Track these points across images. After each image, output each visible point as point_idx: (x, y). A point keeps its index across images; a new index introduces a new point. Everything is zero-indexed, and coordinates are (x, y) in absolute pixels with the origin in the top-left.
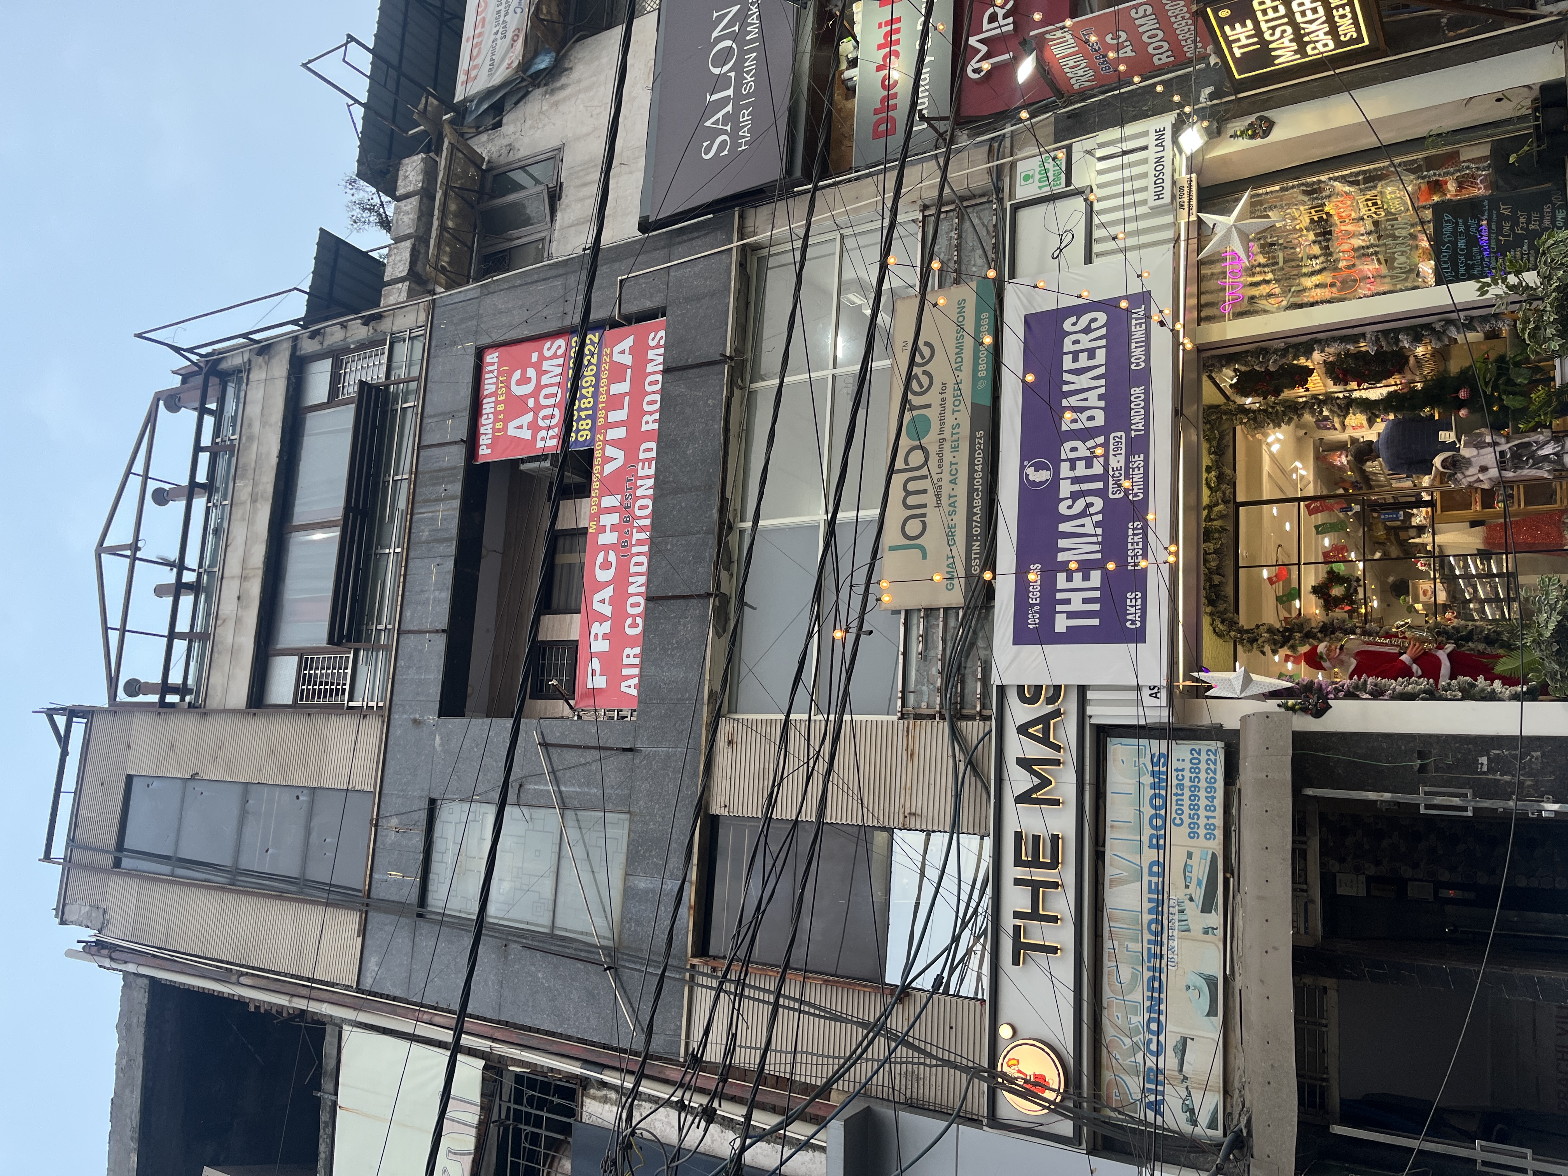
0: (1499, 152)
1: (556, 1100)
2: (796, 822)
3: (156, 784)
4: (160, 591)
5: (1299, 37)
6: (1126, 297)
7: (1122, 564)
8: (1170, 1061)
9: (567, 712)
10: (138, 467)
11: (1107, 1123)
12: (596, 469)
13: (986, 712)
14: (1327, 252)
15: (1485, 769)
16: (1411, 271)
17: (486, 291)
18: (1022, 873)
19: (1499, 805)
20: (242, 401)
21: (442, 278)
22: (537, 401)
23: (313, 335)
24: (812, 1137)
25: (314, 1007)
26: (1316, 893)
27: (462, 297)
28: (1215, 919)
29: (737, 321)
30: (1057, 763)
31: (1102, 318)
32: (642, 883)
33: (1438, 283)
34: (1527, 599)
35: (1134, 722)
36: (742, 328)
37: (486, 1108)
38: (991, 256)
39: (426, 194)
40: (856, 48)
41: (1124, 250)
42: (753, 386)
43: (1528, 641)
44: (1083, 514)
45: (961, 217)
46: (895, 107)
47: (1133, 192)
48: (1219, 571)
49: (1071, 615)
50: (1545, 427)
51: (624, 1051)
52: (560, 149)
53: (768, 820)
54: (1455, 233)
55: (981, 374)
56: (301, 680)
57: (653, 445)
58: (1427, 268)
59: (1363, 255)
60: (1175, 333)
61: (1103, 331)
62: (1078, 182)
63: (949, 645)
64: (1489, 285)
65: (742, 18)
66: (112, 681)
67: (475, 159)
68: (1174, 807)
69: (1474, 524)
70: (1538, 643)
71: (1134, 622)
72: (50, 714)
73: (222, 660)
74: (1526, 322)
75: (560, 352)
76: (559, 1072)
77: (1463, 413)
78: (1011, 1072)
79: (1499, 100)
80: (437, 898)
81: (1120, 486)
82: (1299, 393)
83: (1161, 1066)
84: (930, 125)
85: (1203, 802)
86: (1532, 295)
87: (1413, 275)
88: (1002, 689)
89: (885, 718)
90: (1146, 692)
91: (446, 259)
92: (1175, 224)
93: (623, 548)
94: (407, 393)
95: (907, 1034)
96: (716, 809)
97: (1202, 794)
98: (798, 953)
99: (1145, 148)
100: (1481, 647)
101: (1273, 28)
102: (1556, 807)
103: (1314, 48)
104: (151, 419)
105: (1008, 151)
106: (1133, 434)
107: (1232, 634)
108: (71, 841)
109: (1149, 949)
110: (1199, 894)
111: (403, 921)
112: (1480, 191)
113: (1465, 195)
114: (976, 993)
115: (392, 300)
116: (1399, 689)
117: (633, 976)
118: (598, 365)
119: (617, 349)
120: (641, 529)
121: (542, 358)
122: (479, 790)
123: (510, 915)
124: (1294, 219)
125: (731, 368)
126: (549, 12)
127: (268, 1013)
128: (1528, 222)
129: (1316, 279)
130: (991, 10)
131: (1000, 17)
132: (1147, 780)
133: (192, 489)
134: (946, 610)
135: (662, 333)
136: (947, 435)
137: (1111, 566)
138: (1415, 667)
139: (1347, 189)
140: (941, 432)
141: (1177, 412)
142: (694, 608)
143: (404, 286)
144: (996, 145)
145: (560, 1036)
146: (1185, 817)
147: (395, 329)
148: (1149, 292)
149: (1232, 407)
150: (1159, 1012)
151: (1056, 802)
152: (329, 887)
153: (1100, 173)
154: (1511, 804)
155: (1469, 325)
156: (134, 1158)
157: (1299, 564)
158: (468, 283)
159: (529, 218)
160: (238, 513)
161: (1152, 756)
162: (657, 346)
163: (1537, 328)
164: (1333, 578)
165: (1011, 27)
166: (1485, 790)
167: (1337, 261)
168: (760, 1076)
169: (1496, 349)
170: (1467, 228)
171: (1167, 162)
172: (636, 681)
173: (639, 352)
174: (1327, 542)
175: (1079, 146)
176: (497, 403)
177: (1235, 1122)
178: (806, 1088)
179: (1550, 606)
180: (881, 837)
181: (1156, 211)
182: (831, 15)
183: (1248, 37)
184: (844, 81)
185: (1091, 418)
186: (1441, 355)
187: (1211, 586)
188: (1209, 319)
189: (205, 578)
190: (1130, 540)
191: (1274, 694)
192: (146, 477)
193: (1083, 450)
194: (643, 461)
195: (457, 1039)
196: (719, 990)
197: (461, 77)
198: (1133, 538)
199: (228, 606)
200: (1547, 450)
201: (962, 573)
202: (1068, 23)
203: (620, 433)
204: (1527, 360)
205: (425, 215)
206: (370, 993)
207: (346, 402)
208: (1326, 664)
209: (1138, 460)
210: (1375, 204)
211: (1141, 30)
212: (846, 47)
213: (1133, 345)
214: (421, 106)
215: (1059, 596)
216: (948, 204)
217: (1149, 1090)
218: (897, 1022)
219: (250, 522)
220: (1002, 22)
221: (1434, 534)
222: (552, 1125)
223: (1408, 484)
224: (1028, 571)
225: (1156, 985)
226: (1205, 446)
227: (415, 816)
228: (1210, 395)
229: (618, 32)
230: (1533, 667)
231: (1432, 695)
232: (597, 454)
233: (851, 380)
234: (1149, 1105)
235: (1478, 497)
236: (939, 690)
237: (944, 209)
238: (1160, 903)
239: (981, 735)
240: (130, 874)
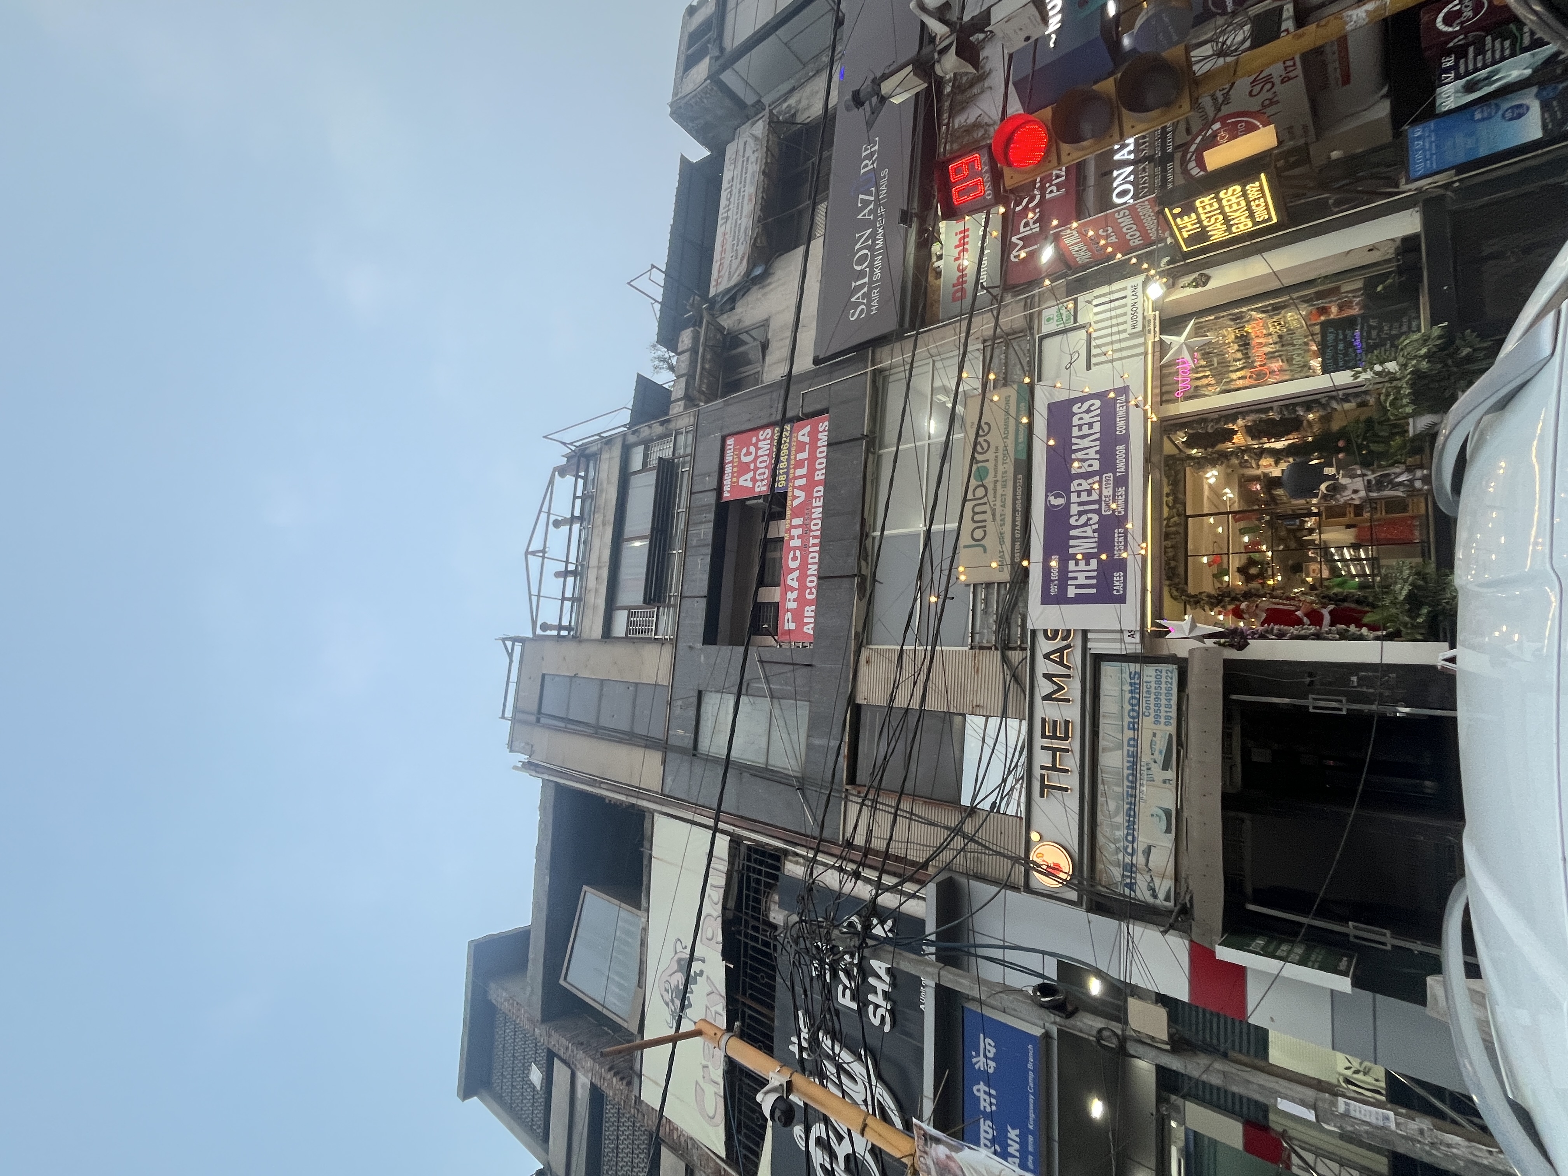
0: (1370, 284)
1: (770, 861)
2: (907, 709)
3: (557, 679)
4: (557, 575)
5: (1227, 221)
6: (1114, 390)
7: (1111, 555)
8: (1140, 859)
9: (773, 643)
10: (545, 509)
11: (1099, 894)
12: (789, 503)
13: (1024, 646)
14: (1246, 356)
15: (1355, 684)
16: (1304, 366)
17: (726, 404)
18: (1046, 742)
19: (1365, 707)
20: (597, 471)
21: (703, 397)
22: (755, 466)
23: (634, 433)
24: (917, 892)
25: (641, 803)
26: (1238, 760)
27: (714, 408)
28: (1171, 774)
29: (870, 414)
30: (1069, 676)
31: (1097, 403)
32: (817, 742)
33: (1324, 372)
34: (1386, 575)
35: (1118, 652)
36: (873, 418)
37: (731, 863)
38: (1026, 368)
39: (694, 350)
40: (942, 248)
41: (1112, 361)
42: (881, 452)
43: (1387, 602)
44: (1086, 524)
45: (1007, 346)
46: (966, 282)
47: (1118, 325)
48: (1174, 558)
49: (1078, 587)
50: (1400, 463)
51: (808, 836)
52: (767, 320)
53: (890, 708)
54: (1336, 340)
55: (1020, 441)
56: (629, 623)
57: (822, 488)
58: (1316, 363)
59: (1272, 357)
60: (1145, 412)
61: (1098, 411)
62: (1081, 321)
63: (1001, 605)
64: (1360, 373)
65: (873, 236)
66: (534, 623)
67: (720, 329)
68: (1145, 705)
69: (1348, 527)
70: (1394, 603)
71: (1118, 591)
72: (504, 640)
73: (589, 612)
74: (1388, 395)
75: (768, 437)
76: (771, 845)
77: (1341, 456)
78: (1039, 861)
79: (1370, 250)
80: (704, 745)
81: (1109, 507)
82: (1229, 446)
83: (1134, 862)
84: (988, 291)
85: (1163, 702)
86: (1392, 377)
87: (1306, 369)
88: (1034, 632)
89: (961, 648)
90: (1126, 634)
91: (705, 386)
92: (1145, 344)
93: (804, 548)
94: (684, 464)
95: (974, 835)
96: (860, 700)
97: (1163, 697)
98: (909, 785)
99: (1125, 297)
100: (1353, 606)
101: (1209, 217)
102: (1407, 710)
103: (1237, 228)
104: (551, 482)
105: (1036, 304)
106: (1118, 474)
107: (1183, 597)
108: (515, 708)
109: (1128, 792)
110: (1160, 758)
111: (686, 758)
112: (1355, 311)
113: (1344, 315)
114: (1017, 812)
115: (675, 411)
116: (1295, 632)
117: (811, 794)
118: (790, 443)
119: (801, 433)
120: (815, 537)
121: (758, 440)
122: (726, 686)
123: (744, 757)
124: (1224, 336)
125: (867, 442)
126: (761, 242)
127: (615, 804)
128: (1391, 329)
129: (1239, 374)
130: (1025, 220)
131: (1031, 223)
132: (1127, 688)
133: (572, 519)
134: (999, 584)
135: (827, 423)
136: (999, 478)
137: (1104, 557)
138: (1305, 619)
139: (1260, 316)
140: (995, 476)
141: (1147, 460)
142: (846, 583)
143: (681, 403)
144: (1029, 301)
145: (771, 825)
146: (1151, 711)
147: (678, 427)
148: (1128, 386)
149: (1183, 455)
150: (1134, 829)
151: (1068, 700)
152: (646, 738)
153: (1096, 314)
154: (1374, 707)
155: (1346, 399)
156: (547, 879)
157: (1228, 554)
158: (716, 400)
159: (750, 360)
160: (596, 532)
161: (1130, 673)
162: (824, 431)
163: (1396, 399)
164: (1251, 562)
165: (1038, 229)
166: (1354, 697)
167: (1253, 362)
168: (887, 855)
169: (1365, 414)
170: (1345, 337)
171: (1139, 305)
172: (812, 625)
173: (813, 435)
174: (1246, 539)
175: (1082, 298)
176: (733, 467)
177: (1182, 898)
178: (913, 863)
179: (1403, 580)
180: (958, 719)
181: (1133, 336)
182: (927, 230)
183: (1193, 225)
184: (935, 269)
185: (1090, 465)
186: (1326, 419)
187: (1169, 568)
188: (1168, 401)
189: (579, 568)
190: (1116, 540)
191: (1211, 636)
192: (549, 513)
193: (1085, 485)
194: (816, 498)
195: (716, 824)
196: (862, 804)
197: (713, 283)
198: (1118, 539)
199: (591, 583)
200: (1403, 478)
201: (1009, 562)
202: (1075, 225)
203: (802, 482)
204: (1389, 419)
205: (693, 362)
206: (668, 796)
207: (651, 469)
208: (1246, 616)
209: (1121, 491)
210: (1280, 324)
211: (1122, 225)
212: (936, 248)
213: (1118, 420)
214: (691, 301)
215: (1070, 575)
216: (999, 338)
217: (1127, 877)
218: (969, 827)
219: (602, 537)
220: (1033, 227)
221: (1320, 533)
222: (768, 875)
223: (1303, 501)
224: (1051, 560)
225: (1132, 813)
226: (1165, 481)
227: (691, 700)
228: (1168, 448)
229: (801, 249)
230: (1392, 619)
231: (1318, 637)
232: (789, 494)
233: (939, 446)
234: (1126, 885)
235: (1352, 509)
236: (995, 632)
237: (997, 341)
238: (1135, 763)
239: (1021, 659)
240: (544, 726)
